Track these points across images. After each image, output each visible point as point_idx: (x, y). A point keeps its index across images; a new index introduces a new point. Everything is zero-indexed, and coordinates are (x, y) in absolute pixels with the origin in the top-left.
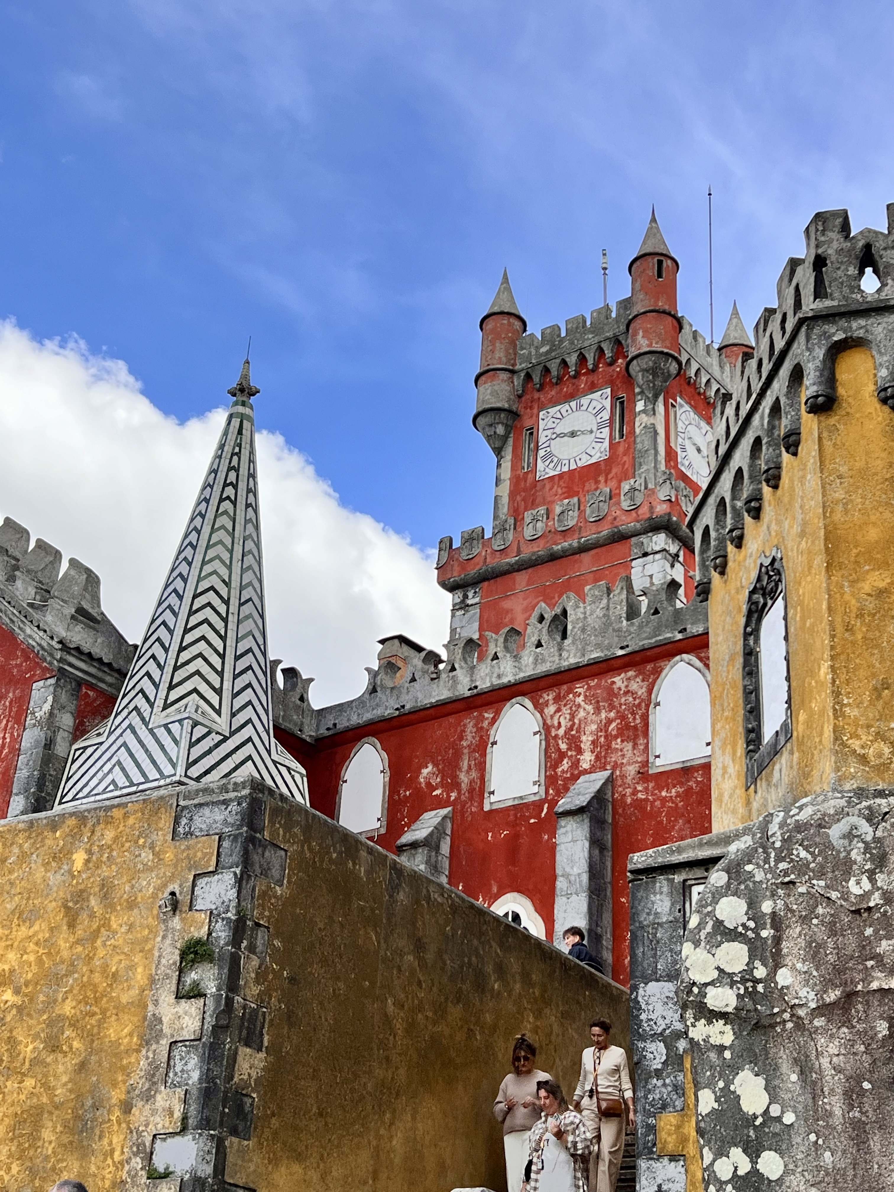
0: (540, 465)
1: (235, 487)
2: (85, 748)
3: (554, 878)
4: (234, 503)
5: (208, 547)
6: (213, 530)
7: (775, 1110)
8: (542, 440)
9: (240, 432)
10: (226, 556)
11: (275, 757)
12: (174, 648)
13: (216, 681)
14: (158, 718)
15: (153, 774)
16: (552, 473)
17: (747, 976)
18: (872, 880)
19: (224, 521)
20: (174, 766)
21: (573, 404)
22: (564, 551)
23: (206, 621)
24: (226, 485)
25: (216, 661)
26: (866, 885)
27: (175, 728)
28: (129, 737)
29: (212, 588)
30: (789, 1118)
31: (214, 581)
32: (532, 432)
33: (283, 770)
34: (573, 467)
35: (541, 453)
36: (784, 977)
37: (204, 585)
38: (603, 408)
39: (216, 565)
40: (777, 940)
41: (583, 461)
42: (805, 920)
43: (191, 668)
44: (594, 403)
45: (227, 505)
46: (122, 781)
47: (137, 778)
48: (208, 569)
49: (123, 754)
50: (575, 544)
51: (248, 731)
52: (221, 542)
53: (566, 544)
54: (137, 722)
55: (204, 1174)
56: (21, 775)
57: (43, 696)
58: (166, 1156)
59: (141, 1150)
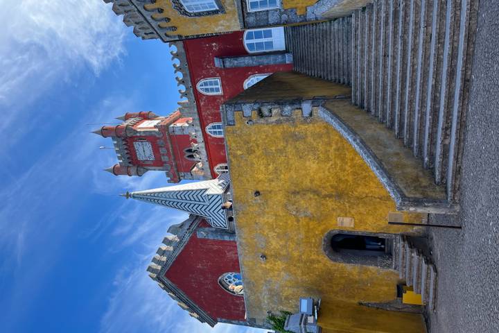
2: (214, 223)
8: (144, 159)
12: (190, 202)
14: (207, 203)
16: (153, 156)
19: (160, 195)
21: (137, 152)
27: (209, 197)
28: (211, 211)
32: (143, 162)
34: (152, 151)
35: (148, 159)
41: (151, 148)
43: (195, 197)
44: (137, 146)
49: (215, 212)
54: (208, 209)
55: (310, 101)
56: (219, 238)
57: (202, 234)
58: (306, 114)
59: (305, 121)
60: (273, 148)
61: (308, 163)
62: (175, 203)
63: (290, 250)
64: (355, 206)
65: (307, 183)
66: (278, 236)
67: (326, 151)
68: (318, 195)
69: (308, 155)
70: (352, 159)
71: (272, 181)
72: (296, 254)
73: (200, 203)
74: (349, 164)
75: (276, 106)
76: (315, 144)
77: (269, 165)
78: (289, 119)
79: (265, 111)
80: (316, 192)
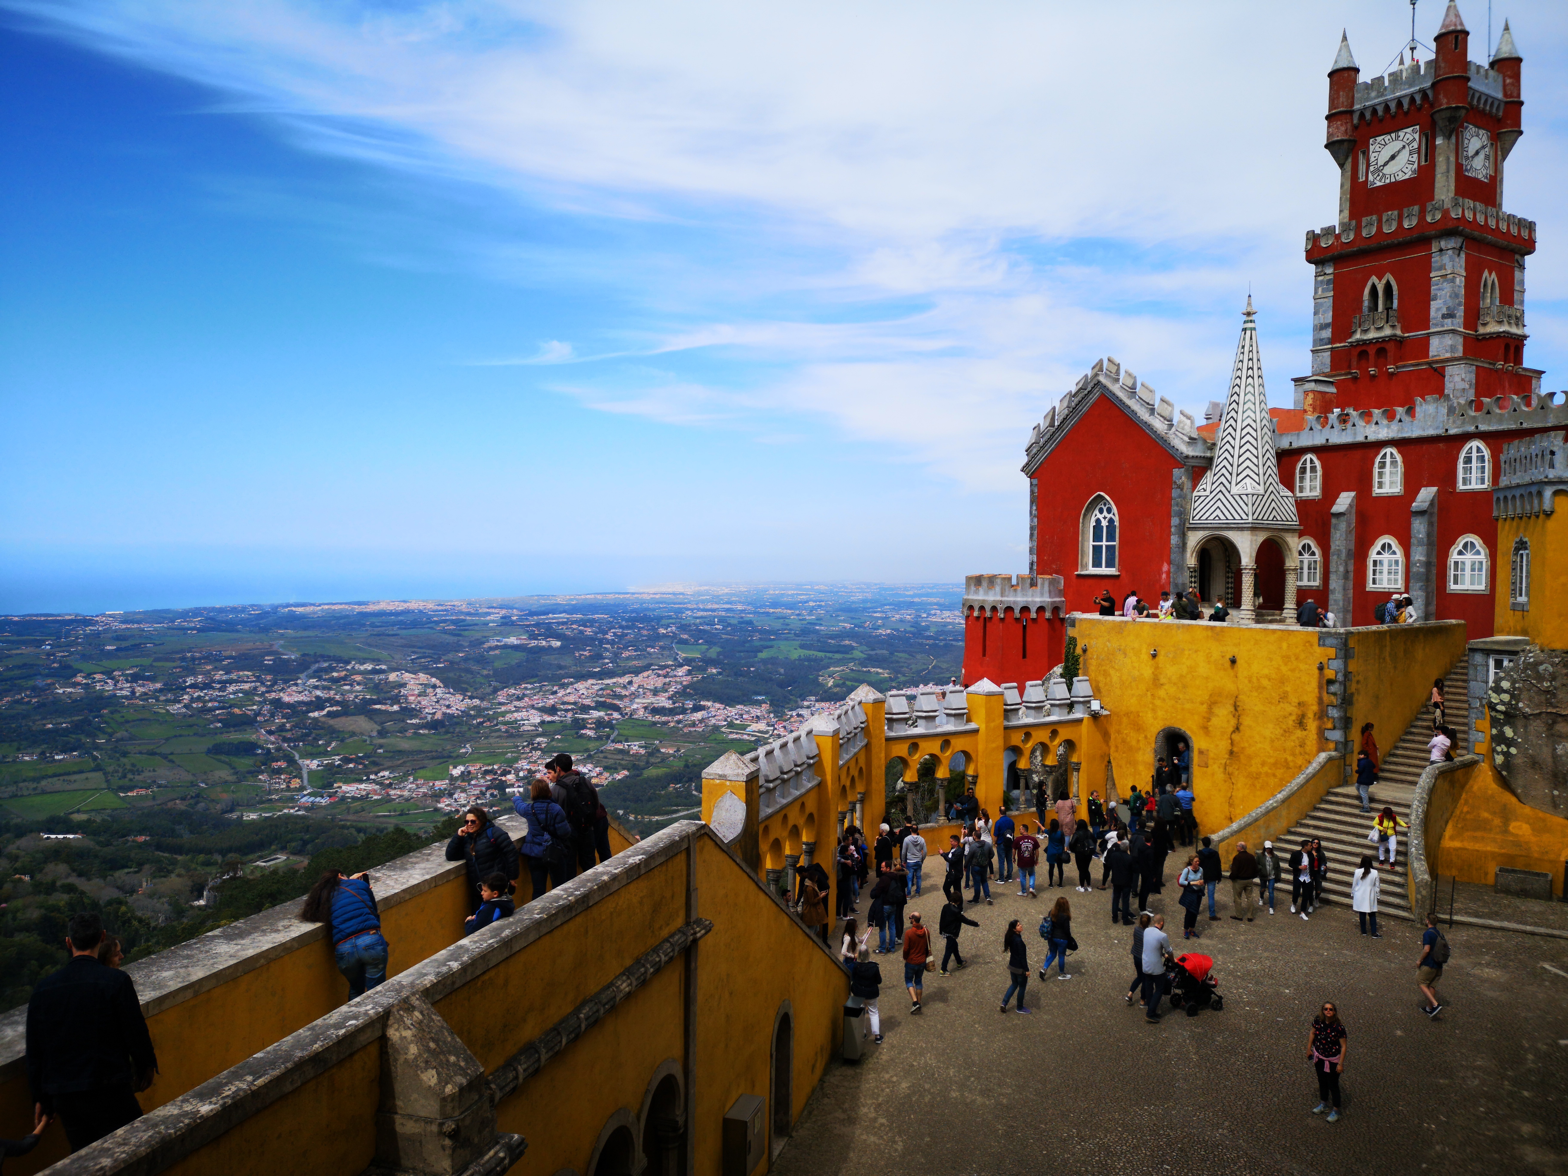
0: (1371, 178)
1: (1252, 369)
2: (1200, 497)
3: (1410, 537)
4: (1253, 378)
5: (1244, 404)
6: (1245, 395)
7: (1516, 738)
8: (1372, 159)
9: (1251, 338)
10: (1252, 407)
11: (1282, 494)
12: (1236, 456)
13: (1255, 469)
14: (1235, 490)
15: (1237, 517)
16: (1379, 184)
17: (1509, 703)
18: (1551, 682)
19: (1250, 389)
20: (1247, 515)
21: (1393, 135)
22: (1388, 244)
23: (1248, 441)
24: (1248, 369)
25: (1255, 460)
26: (1549, 684)
27: (1244, 497)
28: (1220, 496)
29: (1249, 425)
30: (1520, 740)
31: (1249, 421)
32: (1366, 154)
33: (1285, 499)
34: (1393, 180)
35: (1372, 169)
36: (1521, 705)
37: (1245, 424)
38: (1414, 139)
39: (1249, 413)
40: (1519, 695)
41: (1400, 176)
42: (1529, 690)
43: (1244, 465)
44: (1408, 136)
45: (1250, 380)
46: (1222, 517)
47: (1230, 517)
48: (1245, 415)
49: (1219, 504)
50: (1396, 241)
51: (1271, 488)
52: (1249, 400)
53: (1389, 241)
54: (1224, 489)
55: (1342, 740)
56: (1175, 508)
57: (1179, 475)
58: (1329, 734)
59: (1321, 732)
60: (1288, 689)
61: (1271, 726)
62: (1233, 424)
63: (1166, 687)
64: (1222, 770)
65: (1246, 721)
66: (1182, 676)
67: (1285, 750)
68: (1234, 732)
69: (1281, 728)
70: (1274, 775)
71: (1250, 681)
72: (1162, 693)
73: (1234, 475)
74: (1269, 771)
75: (1340, 701)
76: (1293, 738)
77: (1269, 680)
78: (1322, 715)
79: (1333, 688)
80: (1237, 729)
